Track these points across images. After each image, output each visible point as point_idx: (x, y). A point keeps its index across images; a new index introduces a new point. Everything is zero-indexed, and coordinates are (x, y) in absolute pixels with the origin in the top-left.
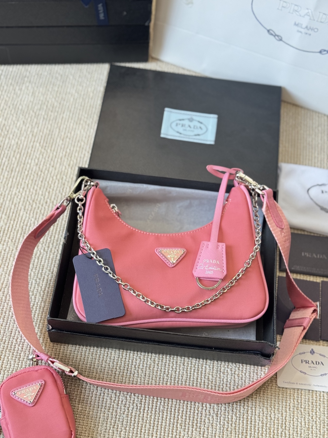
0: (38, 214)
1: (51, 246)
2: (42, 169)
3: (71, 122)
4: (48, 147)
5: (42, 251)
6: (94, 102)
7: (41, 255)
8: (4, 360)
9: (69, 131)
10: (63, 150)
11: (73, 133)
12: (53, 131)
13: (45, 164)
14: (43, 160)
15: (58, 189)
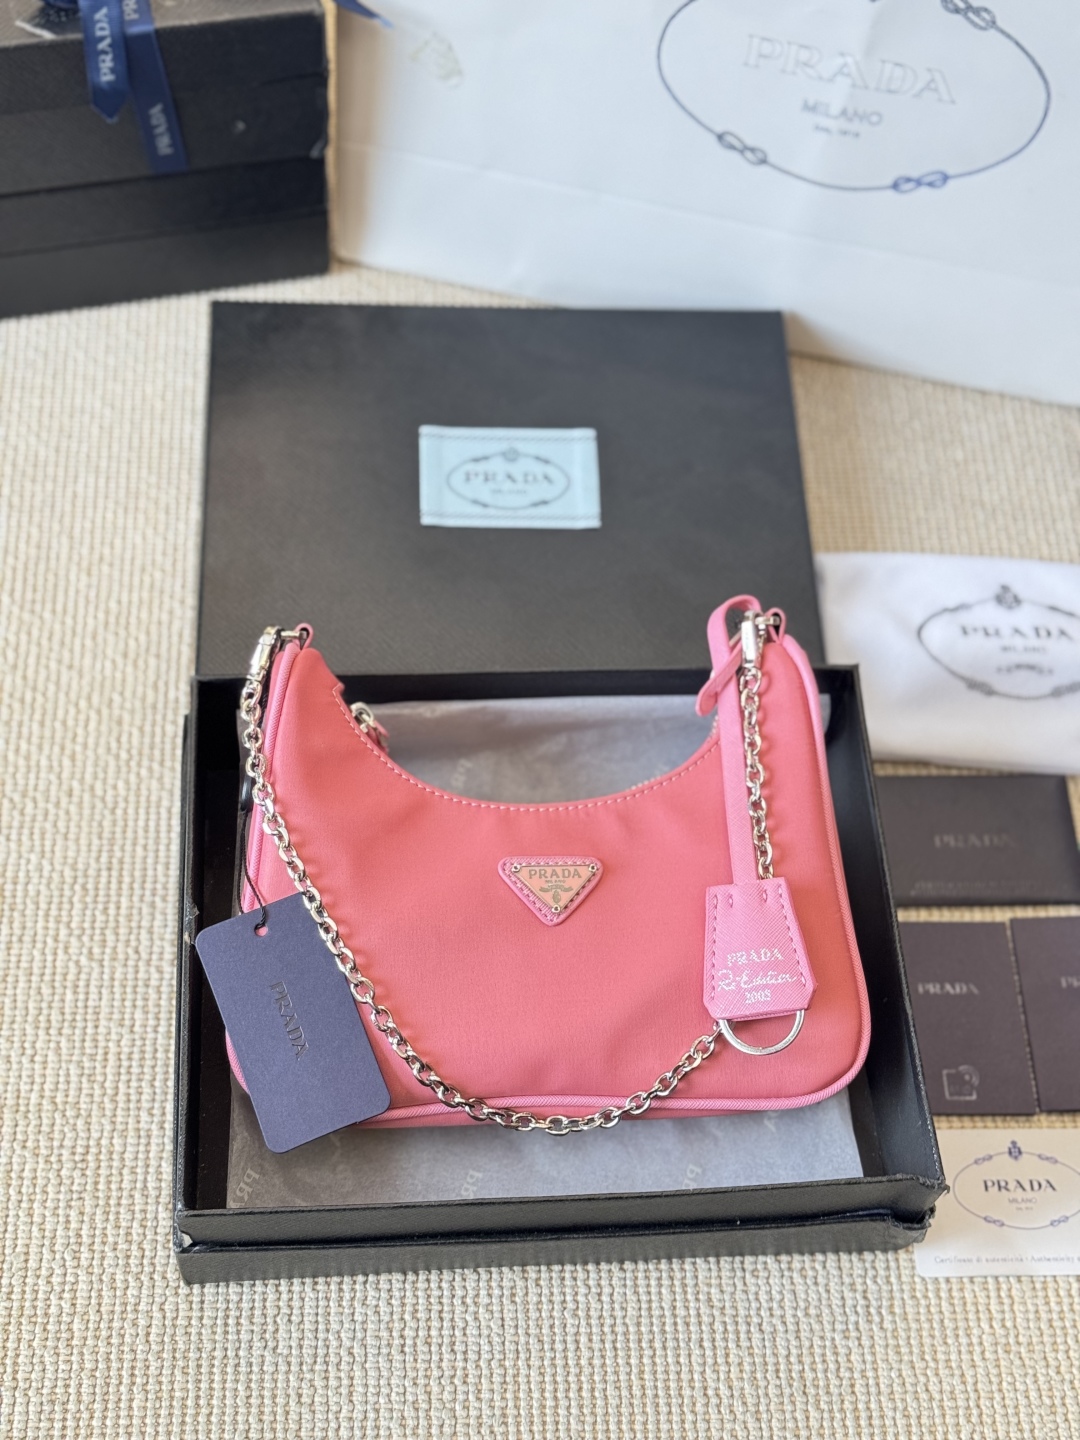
0: (48, 836)
1: (110, 937)
2: (35, 681)
3: (105, 508)
4: (43, 603)
5: (84, 961)
6: (172, 429)
7: (83, 976)
8: (18, 1356)
9: (103, 538)
10: (97, 608)
11: (118, 542)
12: (49, 548)
13: (43, 661)
14: (34, 650)
15: (103, 741)
